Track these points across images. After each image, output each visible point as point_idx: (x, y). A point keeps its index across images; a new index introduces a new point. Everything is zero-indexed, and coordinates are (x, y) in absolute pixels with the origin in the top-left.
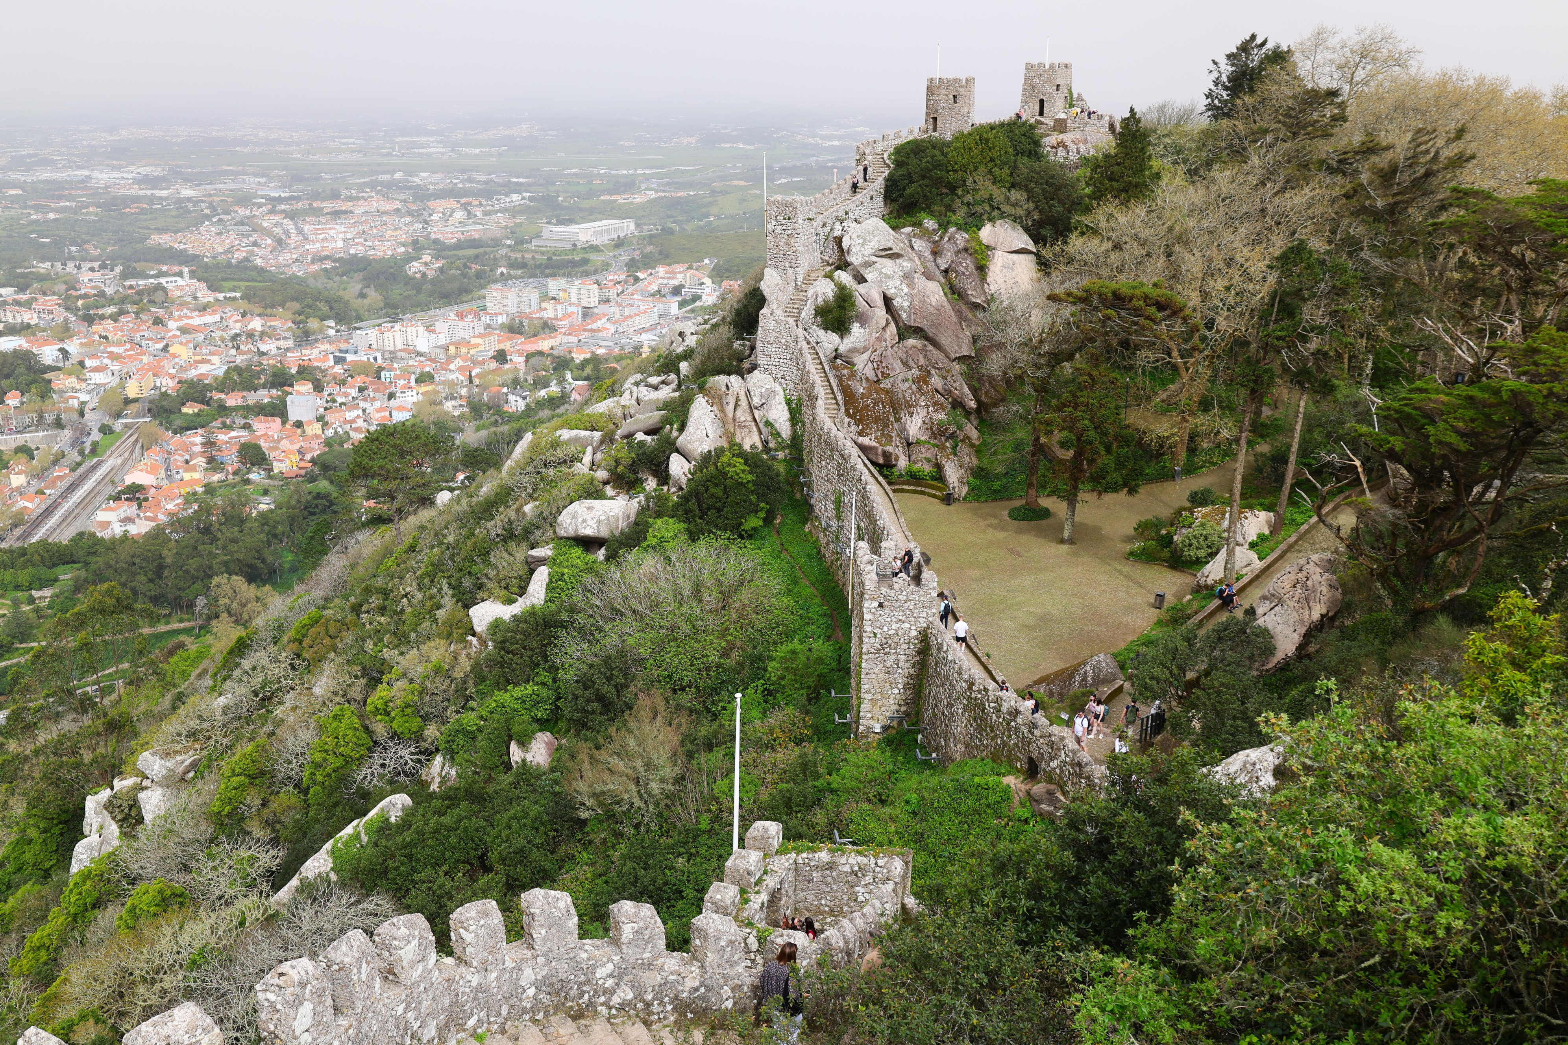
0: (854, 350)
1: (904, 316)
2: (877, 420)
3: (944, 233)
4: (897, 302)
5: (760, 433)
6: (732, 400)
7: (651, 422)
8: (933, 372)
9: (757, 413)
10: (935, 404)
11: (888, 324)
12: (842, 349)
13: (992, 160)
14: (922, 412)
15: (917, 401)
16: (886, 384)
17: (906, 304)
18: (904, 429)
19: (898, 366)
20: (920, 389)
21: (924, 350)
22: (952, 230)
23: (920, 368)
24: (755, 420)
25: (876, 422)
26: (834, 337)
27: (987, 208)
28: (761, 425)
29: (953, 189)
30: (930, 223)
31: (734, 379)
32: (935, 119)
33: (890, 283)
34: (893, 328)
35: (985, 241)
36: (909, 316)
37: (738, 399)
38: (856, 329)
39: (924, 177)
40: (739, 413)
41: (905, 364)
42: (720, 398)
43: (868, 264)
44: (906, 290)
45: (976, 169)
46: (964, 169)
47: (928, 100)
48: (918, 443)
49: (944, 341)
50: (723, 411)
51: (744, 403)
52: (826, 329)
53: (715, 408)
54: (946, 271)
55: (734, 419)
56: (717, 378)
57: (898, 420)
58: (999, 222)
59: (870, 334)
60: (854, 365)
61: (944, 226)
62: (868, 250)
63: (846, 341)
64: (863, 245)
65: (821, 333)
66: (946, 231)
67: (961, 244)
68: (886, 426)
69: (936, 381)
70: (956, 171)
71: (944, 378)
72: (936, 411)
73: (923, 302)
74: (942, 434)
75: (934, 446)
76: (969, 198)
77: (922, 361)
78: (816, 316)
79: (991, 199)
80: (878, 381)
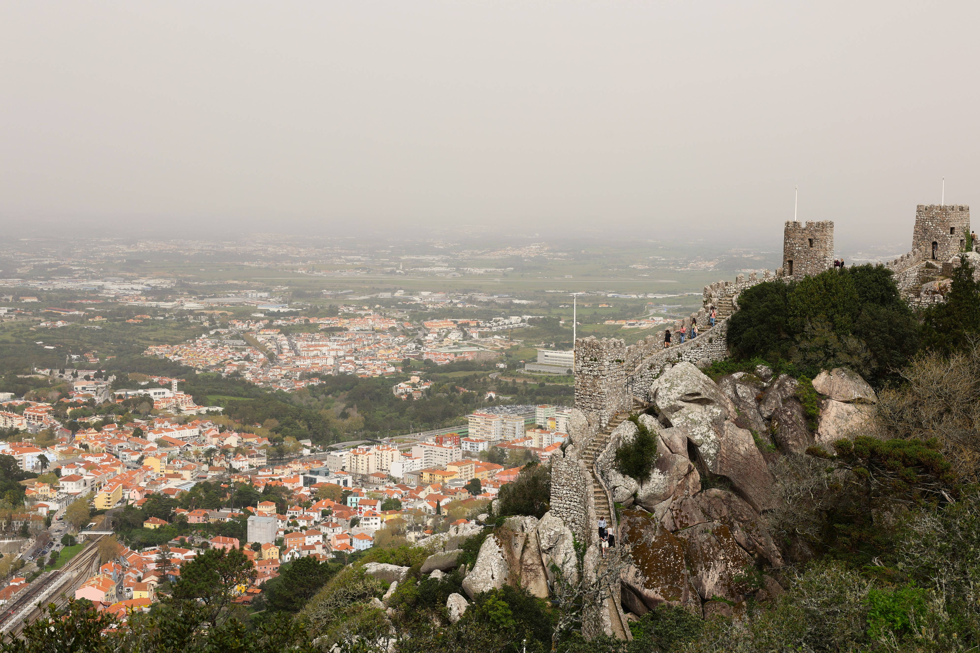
0: (653, 497)
1: (710, 463)
2: (667, 571)
3: (775, 380)
4: (703, 449)
5: (547, 578)
6: (520, 542)
7: (450, 560)
8: (736, 524)
9: (544, 557)
10: (735, 559)
11: (690, 471)
12: (642, 494)
13: (834, 306)
14: (720, 567)
15: (715, 554)
16: (683, 535)
17: (712, 452)
18: (699, 584)
19: (697, 517)
20: (720, 541)
21: (728, 501)
22: (783, 376)
23: (723, 520)
24: (542, 564)
25: (665, 574)
26: (633, 483)
27: (822, 355)
28: (548, 570)
29: (791, 334)
30: (763, 369)
31: (530, 520)
32: (791, 262)
33: (696, 430)
34: (696, 476)
35: (819, 389)
36: (714, 463)
37: (527, 541)
38: (656, 476)
39: (762, 322)
40: (526, 556)
41: (706, 513)
42: (509, 538)
43: (675, 409)
44: (713, 437)
45: (816, 314)
46: (804, 313)
47: (785, 243)
48: (714, 600)
49: (751, 492)
50: (510, 552)
51: (533, 546)
52: (624, 474)
53: (503, 549)
54: (769, 419)
55: (521, 561)
56: (513, 518)
57: (694, 573)
58: (835, 370)
59: (671, 481)
60: (652, 511)
61: (776, 371)
62: (674, 394)
63: (645, 487)
64: (669, 389)
65: (620, 477)
66: (778, 376)
67: (790, 391)
68: (676, 578)
69: (739, 534)
70: (795, 316)
71: (749, 531)
72: (736, 567)
73: (731, 450)
74: (741, 591)
75: (731, 604)
76: (804, 344)
77: (725, 512)
78: (617, 459)
79: (826, 345)
80: (676, 531)
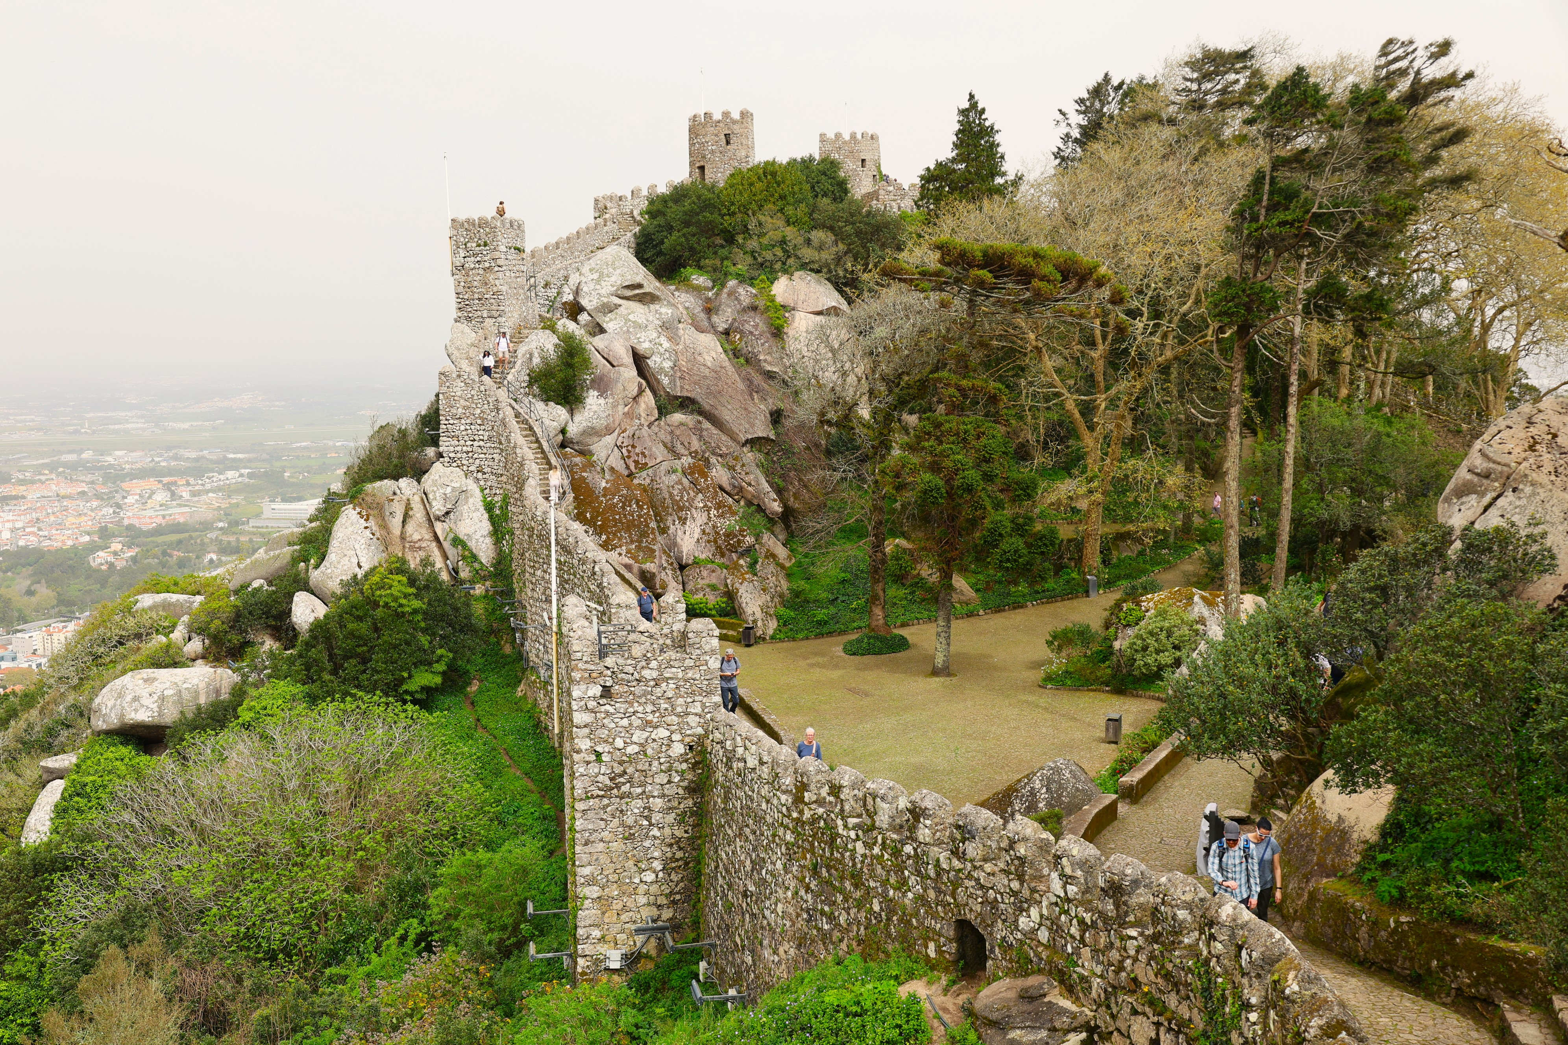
0: (592, 432)
1: (665, 381)
2: (629, 526)
3: (720, 290)
4: (654, 362)
5: (446, 557)
6: (399, 510)
7: (278, 564)
8: (713, 460)
9: (439, 527)
10: (719, 506)
11: (641, 392)
12: (573, 430)
13: (782, 197)
14: (701, 518)
15: (691, 500)
16: (642, 479)
17: (667, 365)
18: (672, 545)
19: (660, 452)
20: (694, 483)
21: (698, 430)
22: (732, 283)
23: (694, 454)
24: (436, 538)
25: (628, 530)
26: (561, 412)
27: (780, 253)
28: (446, 545)
29: (730, 239)
30: (700, 280)
31: (406, 485)
32: (702, 168)
33: (642, 335)
34: (648, 398)
35: (779, 300)
36: (673, 381)
37: (408, 508)
38: (593, 401)
39: (687, 224)
40: (410, 528)
41: (671, 450)
42: (380, 508)
43: (609, 309)
44: (666, 344)
45: (761, 207)
46: (744, 209)
47: (692, 145)
48: (696, 563)
49: (726, 415)
50: (384, 526)
51: (418, 513)
52: (546, 401)
53: (372, 523)
54: (727, 333)
55: (403, 537)
56: (378, 484)
57: (663, 531)
58: (797, 274)
59: (614, 406)
60: (591, 454)
61: (719, 282)
62: (607, 288)
63: (578, 418)
64: (598, 281)
65: (540, 405)
66: (723, 285)
67: (746, 301)
68: (644, 534)
69: (720, 474)
70: (734, 214)
71: (732, 468)
72: (721, 516)
73: (693, 361)
74: (733, 549)
75: (722, 566)
76: (752, 244)
77: (696, 445)
78: (530, 385)
79: (783, 242)
80: (631, 475)
